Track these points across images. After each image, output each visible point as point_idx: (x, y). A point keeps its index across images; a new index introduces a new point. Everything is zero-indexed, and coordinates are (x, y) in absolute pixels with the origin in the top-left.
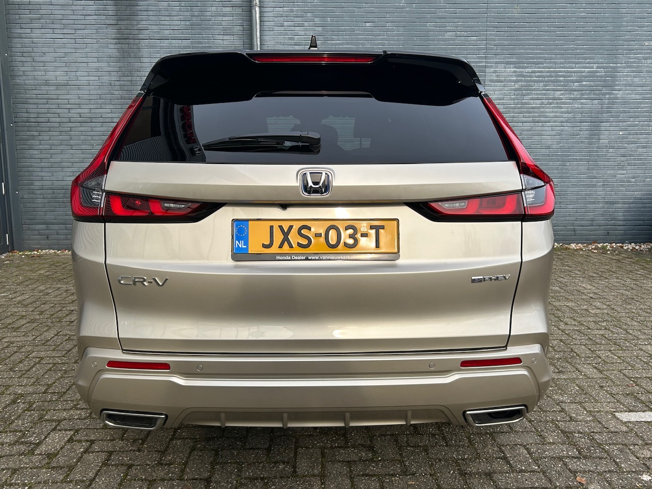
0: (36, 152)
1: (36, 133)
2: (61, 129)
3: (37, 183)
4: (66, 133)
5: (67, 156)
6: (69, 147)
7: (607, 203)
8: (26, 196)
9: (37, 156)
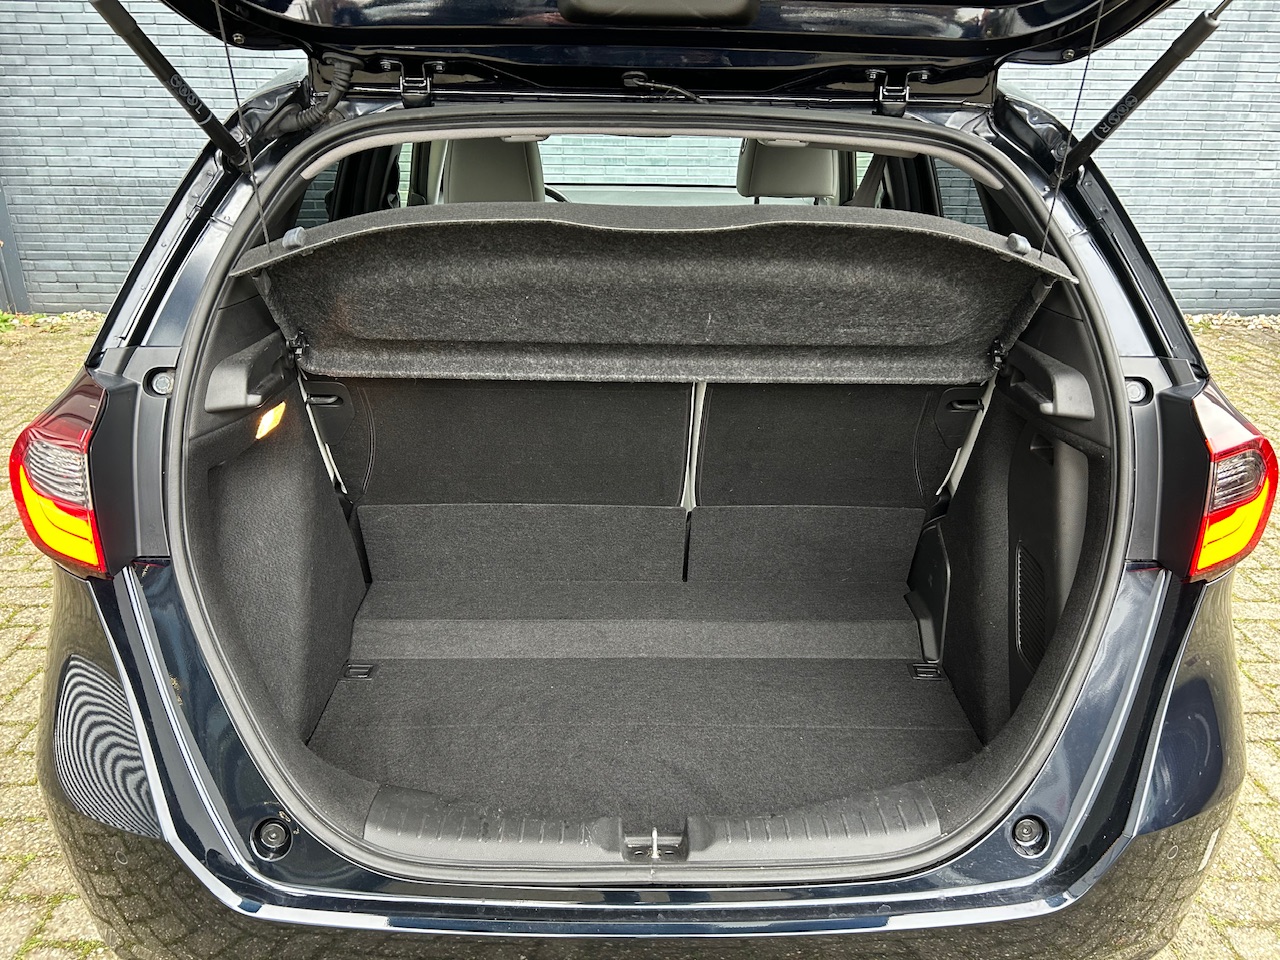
0: (24, 102)
1: (19, 60)
2: (70, 49)
3: (38, 171)
4: (83, 60)
5: (92, 111)
6: (94, 91)
7: (1225, 231)
8: (19, 199)
9: (30, 111)
